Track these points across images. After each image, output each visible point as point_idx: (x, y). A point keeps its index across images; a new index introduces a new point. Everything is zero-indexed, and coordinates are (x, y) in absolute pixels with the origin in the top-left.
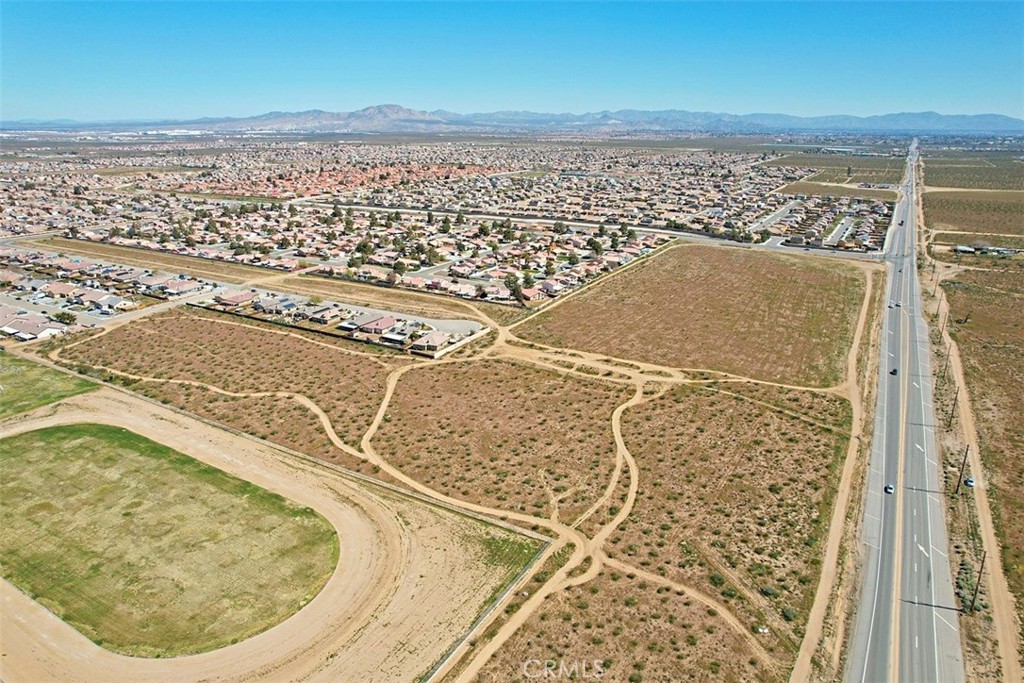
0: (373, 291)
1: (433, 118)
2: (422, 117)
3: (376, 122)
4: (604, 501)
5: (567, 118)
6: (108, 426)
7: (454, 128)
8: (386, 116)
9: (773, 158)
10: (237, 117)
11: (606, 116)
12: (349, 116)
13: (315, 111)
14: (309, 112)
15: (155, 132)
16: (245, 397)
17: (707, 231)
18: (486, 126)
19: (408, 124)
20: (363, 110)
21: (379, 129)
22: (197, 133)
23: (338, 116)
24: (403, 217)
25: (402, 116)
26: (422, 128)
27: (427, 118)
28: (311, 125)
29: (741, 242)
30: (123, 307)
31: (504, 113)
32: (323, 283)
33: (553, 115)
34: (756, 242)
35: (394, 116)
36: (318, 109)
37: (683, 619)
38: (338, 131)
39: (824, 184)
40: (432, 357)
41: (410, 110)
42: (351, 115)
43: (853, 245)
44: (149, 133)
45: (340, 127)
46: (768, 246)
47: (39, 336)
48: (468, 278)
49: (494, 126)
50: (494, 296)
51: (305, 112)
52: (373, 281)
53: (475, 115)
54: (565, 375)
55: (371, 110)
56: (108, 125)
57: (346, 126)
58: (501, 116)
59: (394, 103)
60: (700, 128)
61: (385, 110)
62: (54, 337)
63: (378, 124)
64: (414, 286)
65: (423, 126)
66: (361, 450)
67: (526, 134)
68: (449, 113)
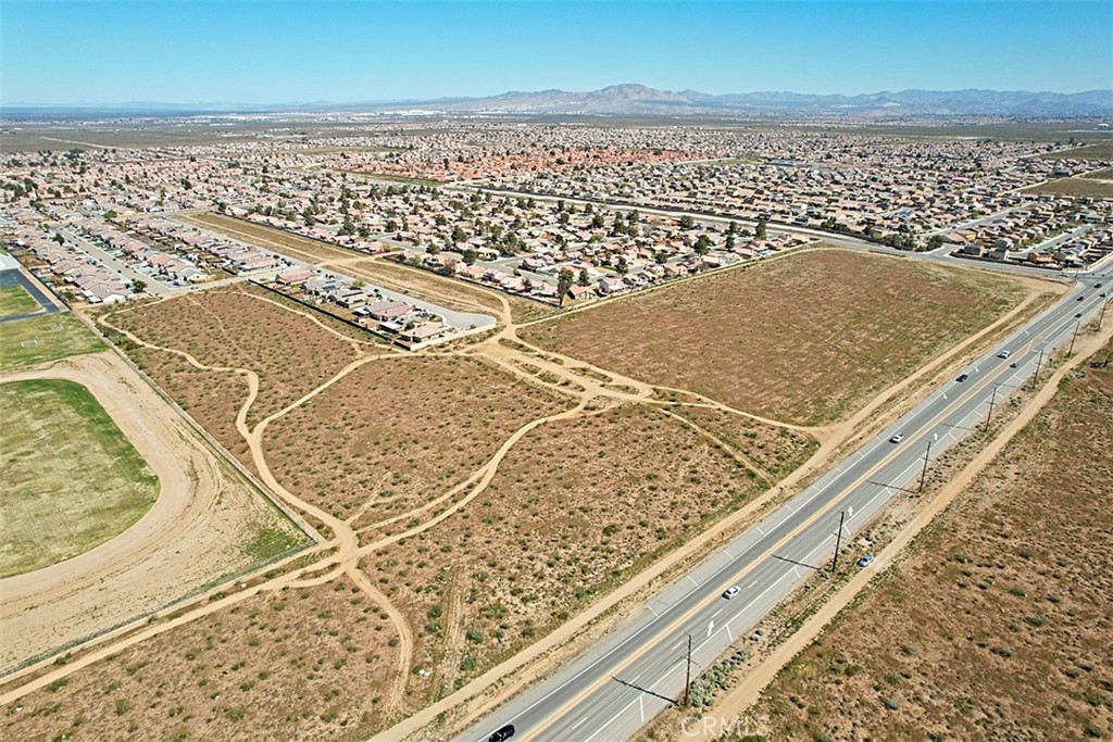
0: (427, 279)
1: (677, 98)
2: (665, 98)
3: (614, 103)
4: (416, 513)
5: (836, 99)
6: (76, 383)
7: (698, 110)
8: (626, 97)
9: (1067, 148)
10: (476, 97)
11: (882, 98)
12: (587, 97)
13: (553, 90)
14: (547, 91)
15: (392, 113)
16: (208, 370)
17: (868, 233)
18: (735, 108)
19: (649, 105)
20: (603, 90)
21: (617, 111)
22: (431, 113)
23: (575, 96)
24: (538, 204)
25: (643, 96)
26: (662, 110)
27: (672, 99)
28: (547, 107)
29: (900, 249)
30: (196, 279)
31: (761, 94)
32: (390, 268)
33: (819, 97)
34: (918, 250)
35: (635, 97)
36: (556, 88)
37: (358, 642)
38: (571, 113)
39: (1104, 181)
40: (408, 349)
41: (652, 90)
42: (590, 95)
43: (1050, 259)
44: (386, 113)
45: (577, 108)
46: (931, 256)
47: (104, 300)
48: (534, 271)
49: (746, 108)
50: (537, 292)
51: (543, 92)
52: (436, 269)
53: (727, 96)
54: (519, 379)
55: (611, 90)
56: (356, 106)
57: (583, 107)
58: (756, 97)
59: (637, 83)
60: (1005, 111)
61: (626, 90)
62: (117, 302)
63: (617, 106)
64: (471, 276)
65: (664, 107)
66: (251, 431)
67: (776, 118)
68: (698, 93)
